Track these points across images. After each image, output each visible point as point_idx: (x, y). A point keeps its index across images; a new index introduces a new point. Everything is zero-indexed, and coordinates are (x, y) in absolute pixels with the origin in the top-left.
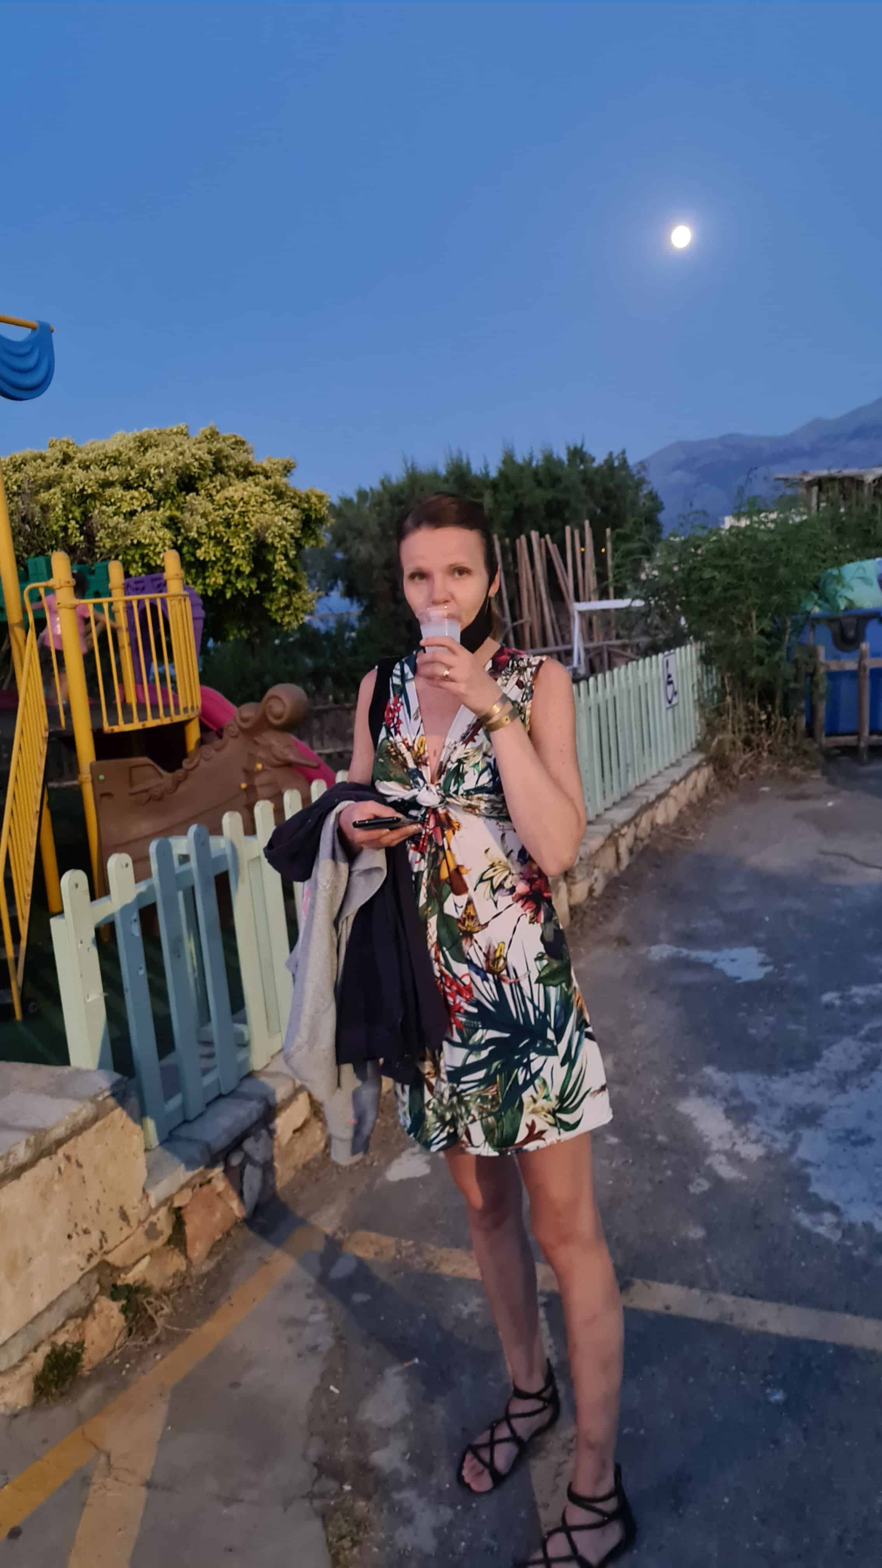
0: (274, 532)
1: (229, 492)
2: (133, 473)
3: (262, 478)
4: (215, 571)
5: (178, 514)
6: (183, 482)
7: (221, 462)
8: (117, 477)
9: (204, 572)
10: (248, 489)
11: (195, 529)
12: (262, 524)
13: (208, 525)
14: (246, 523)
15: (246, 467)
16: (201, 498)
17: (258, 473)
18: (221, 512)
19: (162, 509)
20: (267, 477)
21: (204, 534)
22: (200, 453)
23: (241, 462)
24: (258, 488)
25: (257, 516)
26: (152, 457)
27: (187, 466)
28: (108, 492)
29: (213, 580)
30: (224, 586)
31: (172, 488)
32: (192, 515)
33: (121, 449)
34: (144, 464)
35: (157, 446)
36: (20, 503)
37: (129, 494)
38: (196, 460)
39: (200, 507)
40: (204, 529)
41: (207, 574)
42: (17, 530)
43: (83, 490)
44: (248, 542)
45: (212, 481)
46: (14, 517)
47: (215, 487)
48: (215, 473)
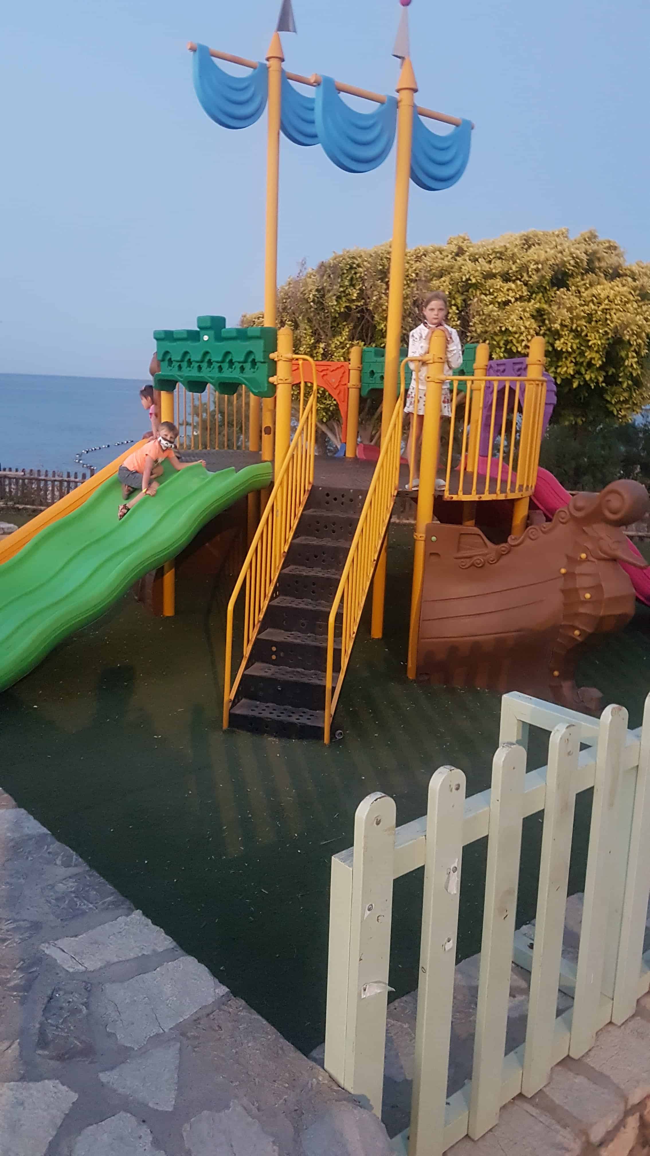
0: (632, 330)
1: (597, 290)
2: (514, 268)
3: (630, 279)
4: (568, 362)
5: (545, 306)
6: (557, 279)
7: (593, 262)
8: (499, 270)
9: (558, 361)
10: (616, 288)
11: (559, 321)
12: (623, 321)
13: (571, 319)
14: (606, 319)
15: (616, 270)
16: (570, 293)
17: (626, 275)
18: (586, 307)
19: (533, 301)
20: (634, 280)
21: (566, 326)
22: (578, 252)
23: (611, 265)
24: (625, 288)
25: (619, 314)
26: (534, 253)
27: (564, 263)
28: (490, 282)
29: (565, 369)
30: (573, 377)
31: (546, 282)
32: (559, 308)
33: (508, 245)
34: (524, 260)
35: (539, 244)
36: (415, 289)
37: (507, 286)
38: (573, 258)
39: (567, 301)
40: (567, 322)
41: (560, 364)
42: (408, 312)
43: (469, 279)
44: (605, 337)
45: (583, 280)
46: (408, 300)
47: (585, 284)
48: (587, 272)
